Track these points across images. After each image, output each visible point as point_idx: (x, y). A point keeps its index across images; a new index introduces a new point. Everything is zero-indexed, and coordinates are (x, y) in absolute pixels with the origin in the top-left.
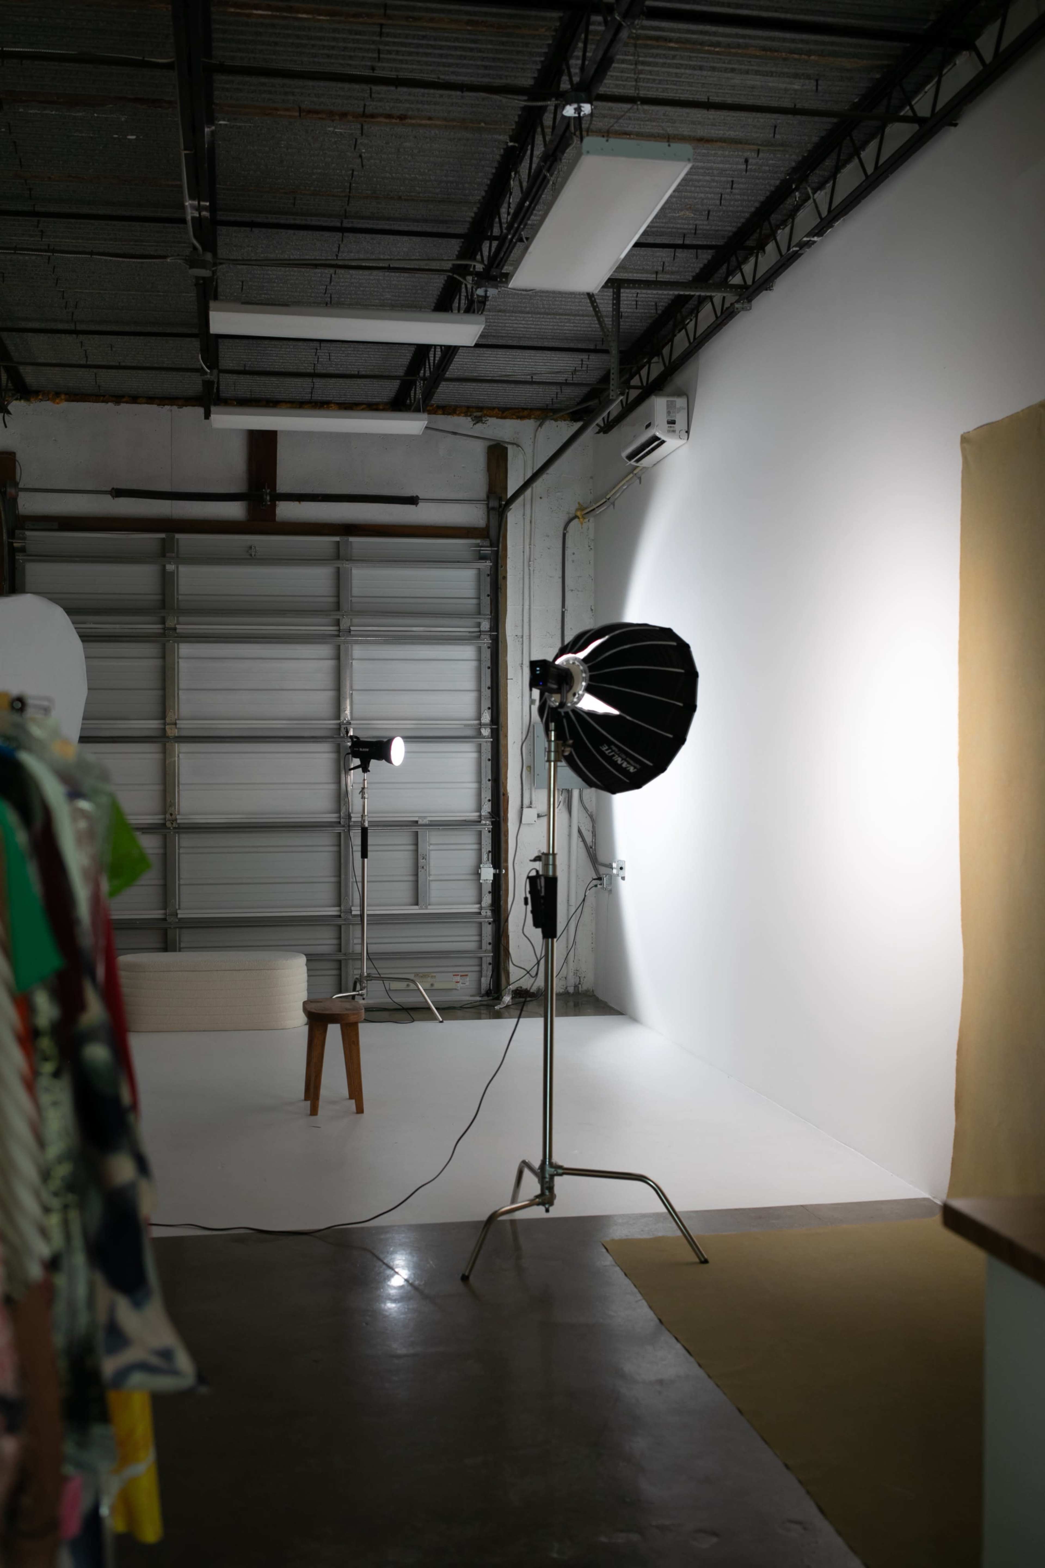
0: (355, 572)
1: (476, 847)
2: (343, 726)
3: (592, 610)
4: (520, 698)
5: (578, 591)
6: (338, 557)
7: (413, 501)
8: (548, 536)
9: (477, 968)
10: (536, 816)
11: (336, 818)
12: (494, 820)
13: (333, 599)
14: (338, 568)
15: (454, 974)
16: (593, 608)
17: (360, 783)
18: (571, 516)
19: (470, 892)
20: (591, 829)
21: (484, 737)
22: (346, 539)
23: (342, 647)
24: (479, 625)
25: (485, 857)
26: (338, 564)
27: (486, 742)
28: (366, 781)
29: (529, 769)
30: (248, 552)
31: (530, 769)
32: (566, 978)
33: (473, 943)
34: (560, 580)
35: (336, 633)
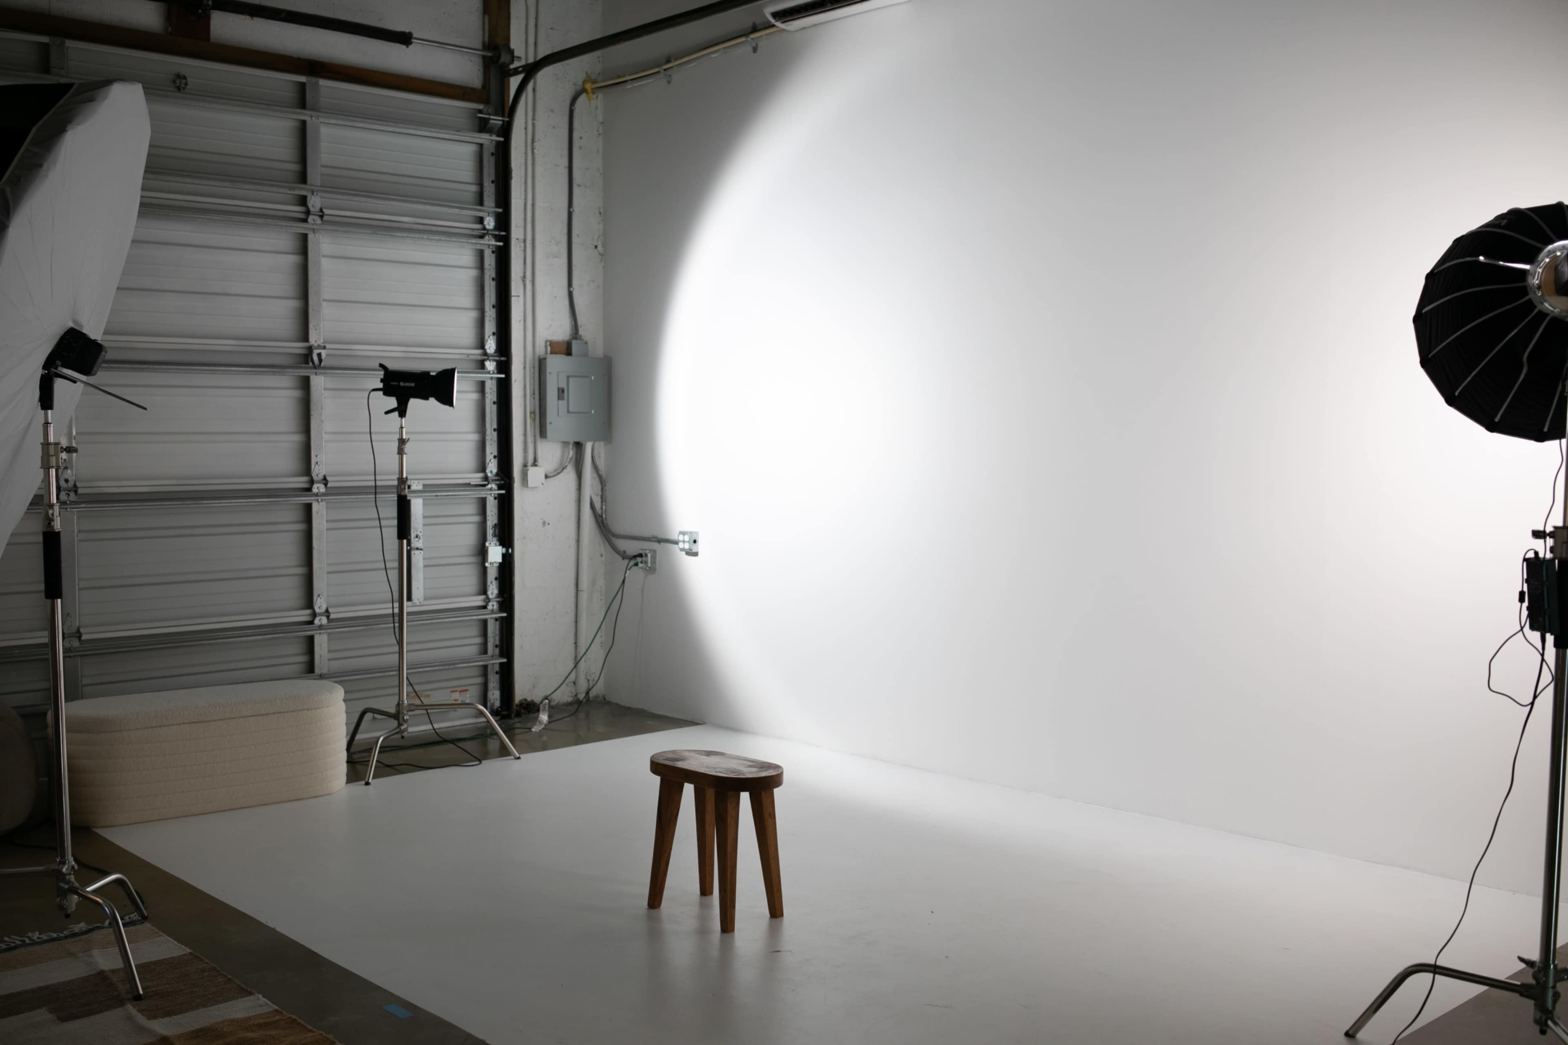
0: (323, 130)
1: (477, 519)
2: (316, 352)
3: (600, 213)
4: (522, 323)
5: (586, 187)
6: (302, 104)
7: (404, 39)
8: (552, 111)
9: (479, 680)
10: (544, 476)
11: (306, 482)
12: (502, 482)
13: (295, 167)
14: (304, 123)
15: (453, 689)
16: (602, 210)
17: (395, 433)
18: (579, 88)
19: (468, 578)
20: (600, 493)
21: (489, 373)
22: (315, 80)
23: (311, 237)
24: (481, 220)
25: (490, 532)
26: (305, 115)
27: (492, 378)
28: (404, 430)
29: (533, 415)
30: (174, 82)
31: (535, 416)
32: (574, 683)
33: (473, 647)
34: (566, 171)
35: (302, 216)
